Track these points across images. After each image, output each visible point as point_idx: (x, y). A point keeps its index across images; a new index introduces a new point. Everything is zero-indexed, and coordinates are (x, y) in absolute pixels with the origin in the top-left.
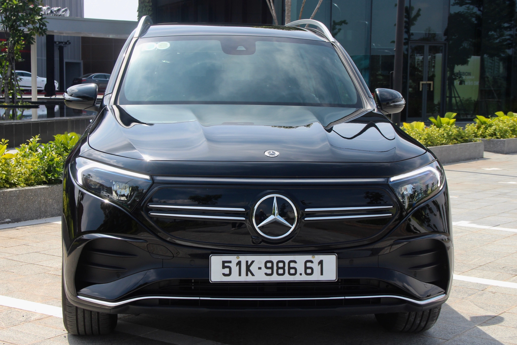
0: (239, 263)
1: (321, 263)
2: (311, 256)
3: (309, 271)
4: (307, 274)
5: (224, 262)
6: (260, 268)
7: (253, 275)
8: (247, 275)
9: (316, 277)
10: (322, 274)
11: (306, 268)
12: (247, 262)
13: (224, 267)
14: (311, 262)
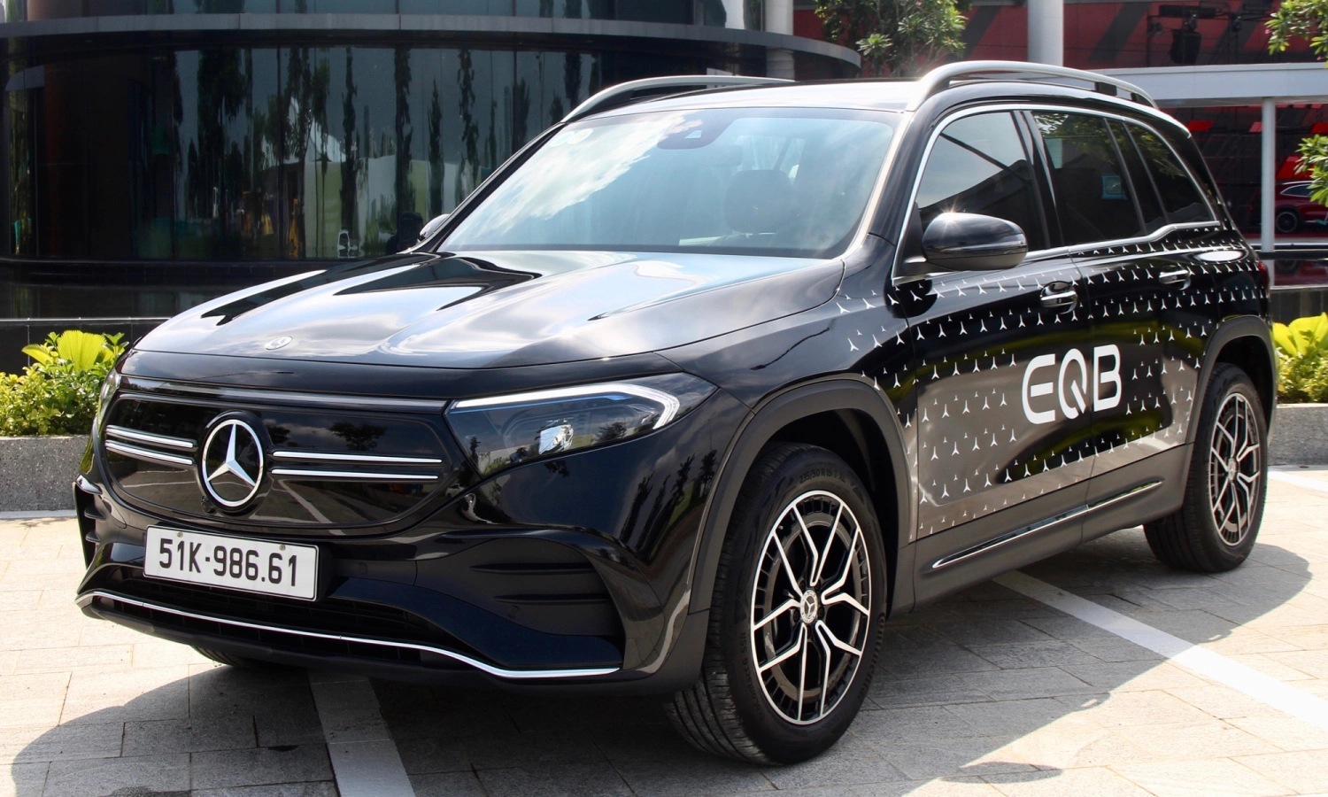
0: (181, 546)
1: (293, 560)
2: (279, 545)
3: (275, 575)
4: (273, 581)
5: (164, 541)
6: (208, 559)
7: (198, 571)
8: (191, 570)
9: (283, 589)
10: (293, 584)
11: (272, 568)
12: (192, 544)
13: (163, 550)
14: (279, 556)
